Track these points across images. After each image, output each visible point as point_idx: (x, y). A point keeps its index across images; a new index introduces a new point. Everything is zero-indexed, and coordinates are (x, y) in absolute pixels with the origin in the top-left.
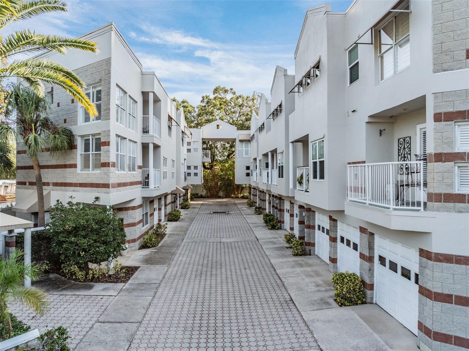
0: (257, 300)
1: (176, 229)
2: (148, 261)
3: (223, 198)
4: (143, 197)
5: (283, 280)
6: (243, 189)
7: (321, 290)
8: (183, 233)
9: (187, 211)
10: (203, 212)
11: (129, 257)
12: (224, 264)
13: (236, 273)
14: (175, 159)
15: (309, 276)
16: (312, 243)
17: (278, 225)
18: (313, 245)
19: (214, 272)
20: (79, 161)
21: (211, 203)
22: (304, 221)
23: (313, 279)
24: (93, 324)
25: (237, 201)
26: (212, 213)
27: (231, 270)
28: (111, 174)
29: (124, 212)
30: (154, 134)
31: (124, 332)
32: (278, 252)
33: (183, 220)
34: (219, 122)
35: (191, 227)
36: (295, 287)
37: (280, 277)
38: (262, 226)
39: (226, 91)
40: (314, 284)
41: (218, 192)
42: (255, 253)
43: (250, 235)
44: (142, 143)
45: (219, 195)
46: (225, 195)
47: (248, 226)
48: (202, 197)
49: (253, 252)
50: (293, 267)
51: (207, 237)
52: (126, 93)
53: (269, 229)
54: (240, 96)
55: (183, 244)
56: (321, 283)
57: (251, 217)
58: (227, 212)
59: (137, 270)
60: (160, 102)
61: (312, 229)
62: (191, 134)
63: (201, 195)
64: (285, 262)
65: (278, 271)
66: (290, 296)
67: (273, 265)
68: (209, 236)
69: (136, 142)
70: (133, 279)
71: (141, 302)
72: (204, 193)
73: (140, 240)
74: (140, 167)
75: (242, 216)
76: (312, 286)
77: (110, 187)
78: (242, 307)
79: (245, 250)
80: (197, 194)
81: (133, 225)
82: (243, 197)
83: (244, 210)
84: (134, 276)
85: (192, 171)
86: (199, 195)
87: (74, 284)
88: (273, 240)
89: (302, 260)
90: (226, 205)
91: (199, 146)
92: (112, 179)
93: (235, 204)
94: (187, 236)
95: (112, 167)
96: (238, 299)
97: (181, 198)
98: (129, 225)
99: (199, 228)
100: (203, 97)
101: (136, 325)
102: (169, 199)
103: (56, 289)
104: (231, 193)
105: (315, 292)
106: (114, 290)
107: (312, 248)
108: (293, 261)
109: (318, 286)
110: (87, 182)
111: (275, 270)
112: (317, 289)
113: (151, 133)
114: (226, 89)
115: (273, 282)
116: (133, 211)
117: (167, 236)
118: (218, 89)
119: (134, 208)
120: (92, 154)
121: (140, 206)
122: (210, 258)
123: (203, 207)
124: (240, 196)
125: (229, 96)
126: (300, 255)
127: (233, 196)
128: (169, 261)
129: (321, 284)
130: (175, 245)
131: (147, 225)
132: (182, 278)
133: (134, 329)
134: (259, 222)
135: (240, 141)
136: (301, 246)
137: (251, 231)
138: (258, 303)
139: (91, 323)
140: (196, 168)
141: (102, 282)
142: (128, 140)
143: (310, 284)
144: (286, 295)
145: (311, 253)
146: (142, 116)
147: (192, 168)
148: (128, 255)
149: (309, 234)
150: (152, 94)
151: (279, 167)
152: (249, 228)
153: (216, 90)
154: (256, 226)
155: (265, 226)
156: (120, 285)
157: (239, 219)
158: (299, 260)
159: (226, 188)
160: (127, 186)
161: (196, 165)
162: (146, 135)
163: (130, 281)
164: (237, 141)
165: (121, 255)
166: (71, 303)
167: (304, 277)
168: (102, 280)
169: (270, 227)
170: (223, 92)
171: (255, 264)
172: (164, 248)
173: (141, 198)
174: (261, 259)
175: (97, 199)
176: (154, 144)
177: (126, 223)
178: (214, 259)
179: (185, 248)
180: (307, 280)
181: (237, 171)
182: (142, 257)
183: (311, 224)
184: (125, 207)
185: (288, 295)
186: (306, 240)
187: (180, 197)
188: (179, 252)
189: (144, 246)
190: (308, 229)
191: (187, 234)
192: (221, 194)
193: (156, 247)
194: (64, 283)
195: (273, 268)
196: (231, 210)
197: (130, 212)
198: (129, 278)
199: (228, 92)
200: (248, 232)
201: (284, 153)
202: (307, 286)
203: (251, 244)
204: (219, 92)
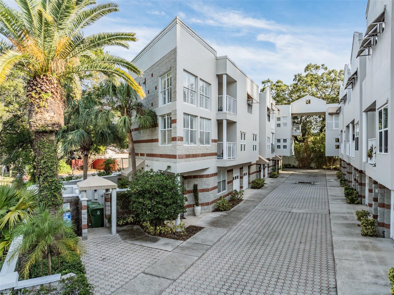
0: (295, 279)
1: (255, 196)
2: (214, 223)
3: (315, 169)
4: (218, 167)
5: (337, 261)
6: (335, 161)
7: (378, 283)
8: (259, 200)
9: (274, 180)
10: (289, 182)
11: (201, 218)
12: (281, 235)
13: (289, 246)
14: (257, 133)
15: (370, 261)
16: (386, 224)
17: (358, 199)
18: (388, 226)
19: (267, 242)
20: (160, 137)
21: (301, 173)
22: (378, 198)
23: (373, 267)
24: (139, 273)
25: (328, 172)
26: (297, 182)
27: (285, 243)
28: (178, 147)
29: (199, 179)
30: (228, 111)
31: (157, 286)
32: (346, 229)
33: (266, 187)
34: (308, 97)
35: (269, 195)
36: (347, 272)
37: (335, 258)
38: (341, 200)
39: (317, 68)
40: (372, 274)
41: (310, 163)
42: (320, 227)
43: (324, 208)
44: (217, 120)
45: (311, 166)
46: (317, 166)
47: (326, 197)
48: (294, 167)
49: (317, 225)
50: (355, 248)
51: (280, 206)
52: (197, 77)
53: (347, 202)
54: (333, 71)
55: (254, 210)
56: (383, 273)
57: (335, 189)
58: (312, 183)
59: (200, 230)
60: (235, 84)
61: (387, 208)
62: (278, 110)
63: (293, 165)
64: (349, 241)
65: (335, 251)
66: (336, 283)
67: (334, 243)
68: (281, 206)
69: (210, 119)
70: (192, 239)
71: (187, 260)
72: (296, 164)
73: (214, 204)
74: (214, 141)
75: (326, 188)
76: (369, 275)
77: (177, 158)
78: (276, 285)
79: (311, 222)
80: (290, 165)
81: (207, 190)
82: (335, 169)
83: (331, 181)
84: (195, 235)
85: (282, 144)
86: (292, 165)
87: (147, 236)
88: (347, 215)
89: (371, 242)
90: (315, 175)
91: (289, 121)
92: (179, 151)
93: (325, 175)
94: (261, 203)
95: (178, 141)
96: (276, 274)
97: (270, 168)
98: (203, 190)
99: (277, 196)
100: (295, 76)
101: (170, 282)
102: (254, 169)
103: (131, 238)
104: (323, 165)
105: (369, 283)
106: (172, 246)
107: (385, 230)
108: (360, 242)
109: (377, 277)
110: (164, 154)
111: (332, 249)
112: (374, 280)
113: (224, 110)
114: (318, 65)
115: (324, 262)
116: (207, 179)
117: (243, 202)
118: (309, 66)
119: (207, 176)
120: (168, 130)
121: (215, 174)
122: (271, 228)
123: (291, 177)
124: (332, 167)
125: (320, 72)
126: (370, 236)
127: (324, 167)
128: (232, 225)
129: (382, 275)
130: (245, 211)
131: (225, 191)
132: (234, 244)
133: (165, 286)
134: (340, 195)
135: (329, 114)
136: (372, 226)
137: (327, 203)
138: (295, 283)
139: (138, 272)
140: (285, 141)
141: (167, 237)
142: (199, 117)
143: (367, 273)
144: (332, 280)
145: (384, 235)
146: (218, 96)
147: (282, 141)
148: (200, 216)
149: (383, 214)
150: (226, 76)
151: (356, 138)
152: (327, 200)
153: (308, 68)
154: (335, 199)
155: (345, 199)
156: (179, 243)
157: (321, 190)
158: (366, 242)
159: (318, 159)
160: (199, 157)
161: (285, 138)
162: (220, 112)
163: (188, 240)
164: (327, 115)
165: (195, 215)
166: (134, 252)
167: (363, 262)
168: (168, 236)
169: (349, 201)
170: (315, 69)
171: (314, 239)
172: (235, 212)
173: (216, 167)
174: (324, 234)
175: (169, 167)
176: (227, 120)
177: (201, 188)
178: (275, 229)
179: (253, 214)
180: (366, 267)
181: (327, 143)
182: (211, 219)
183: (386, 203)
184: (200, 175)
185: (334, 280)
186: (379, 219)
187: (268, 167)
188: (246, 217)
189: (217, 210)
190: (381, 208)
191: (262, 202)
192: (313, 165)
193: (228, 211)
194: (140, 234)
195: (332, 246)
196: (318, 181)
197: (204, 179)
198: (190, 237)
199: (320, 68)
200: (323, 204)
201: (359, 123)
202: (363, 274)
203: (320, 217)
204: (310, 69)
